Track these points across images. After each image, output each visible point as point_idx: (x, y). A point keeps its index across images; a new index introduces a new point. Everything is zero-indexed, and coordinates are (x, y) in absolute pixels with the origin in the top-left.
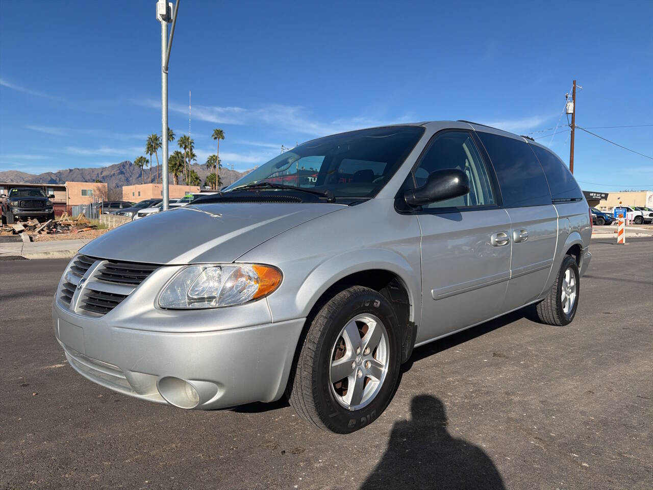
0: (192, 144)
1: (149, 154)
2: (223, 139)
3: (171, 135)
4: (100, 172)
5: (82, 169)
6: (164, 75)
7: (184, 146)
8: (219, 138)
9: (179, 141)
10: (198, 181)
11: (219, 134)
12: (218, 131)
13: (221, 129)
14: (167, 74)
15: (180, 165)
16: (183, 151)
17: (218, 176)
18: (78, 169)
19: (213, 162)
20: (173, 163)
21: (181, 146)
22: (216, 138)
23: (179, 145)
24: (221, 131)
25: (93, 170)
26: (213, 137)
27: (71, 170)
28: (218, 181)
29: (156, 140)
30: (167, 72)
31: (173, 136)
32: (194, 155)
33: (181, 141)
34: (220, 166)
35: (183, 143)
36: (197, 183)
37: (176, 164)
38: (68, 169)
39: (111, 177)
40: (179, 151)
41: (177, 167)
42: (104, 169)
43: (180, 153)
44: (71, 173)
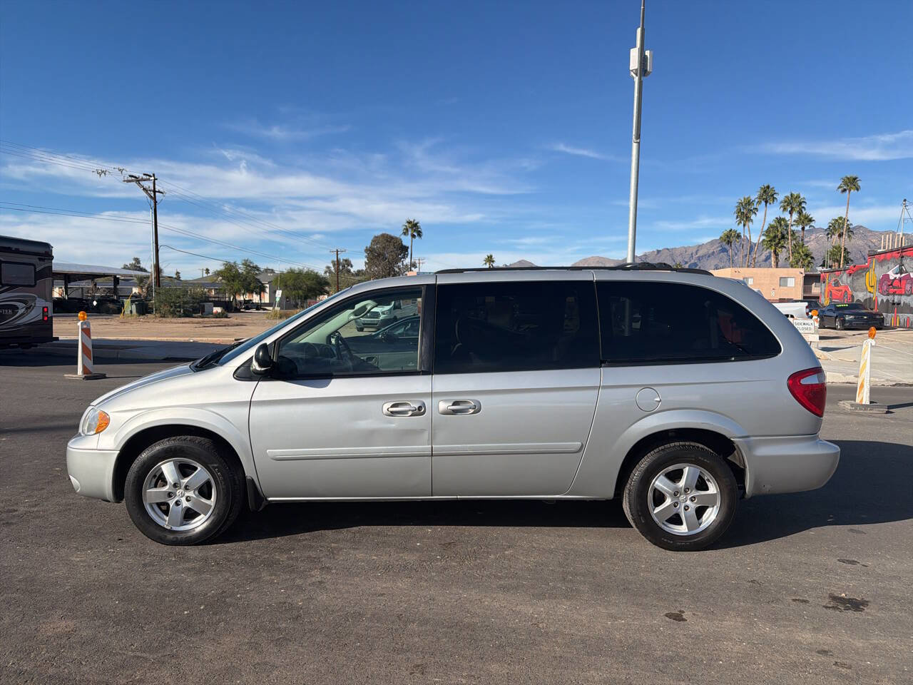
0: (803, 205)
1: (742, 225)
2: (858, 190)
3: (772, 195)
4: (694, 251)
5: (672, 249)
6: (635, 146)
7: (789, 209)
8: (850, 191)
9: (781, 202)
10: (809, 259)
11: (851, 183)
12: (848, 178)
13: (854, 176)
14: (639, 143)
15: (783, 237)
16: (787, 216)
17: (845, 249)
18: (668, 249)
19: (838, 227)
20: (772, 235)
21: (785, 209)
22: (845, 190)
23: (782, 209)
24: (855, 179)
25: (686, 249)
26: (840, 190)
27: (659, 251)
28: (844, 257)
29: (749, 205)
30: (638, 141)
31: (775, 196)
32: (811, 220)
33: (786, 202)
34: (850, 233)
35: (788, 205)
36: (806, 262)
37: (775, 237)
38: (655, 250)
39: (709, 256)
40: (782, 217)
41: (777, 241)
42: (700, 247)
43: (784, 219)
44: (659, 255)
